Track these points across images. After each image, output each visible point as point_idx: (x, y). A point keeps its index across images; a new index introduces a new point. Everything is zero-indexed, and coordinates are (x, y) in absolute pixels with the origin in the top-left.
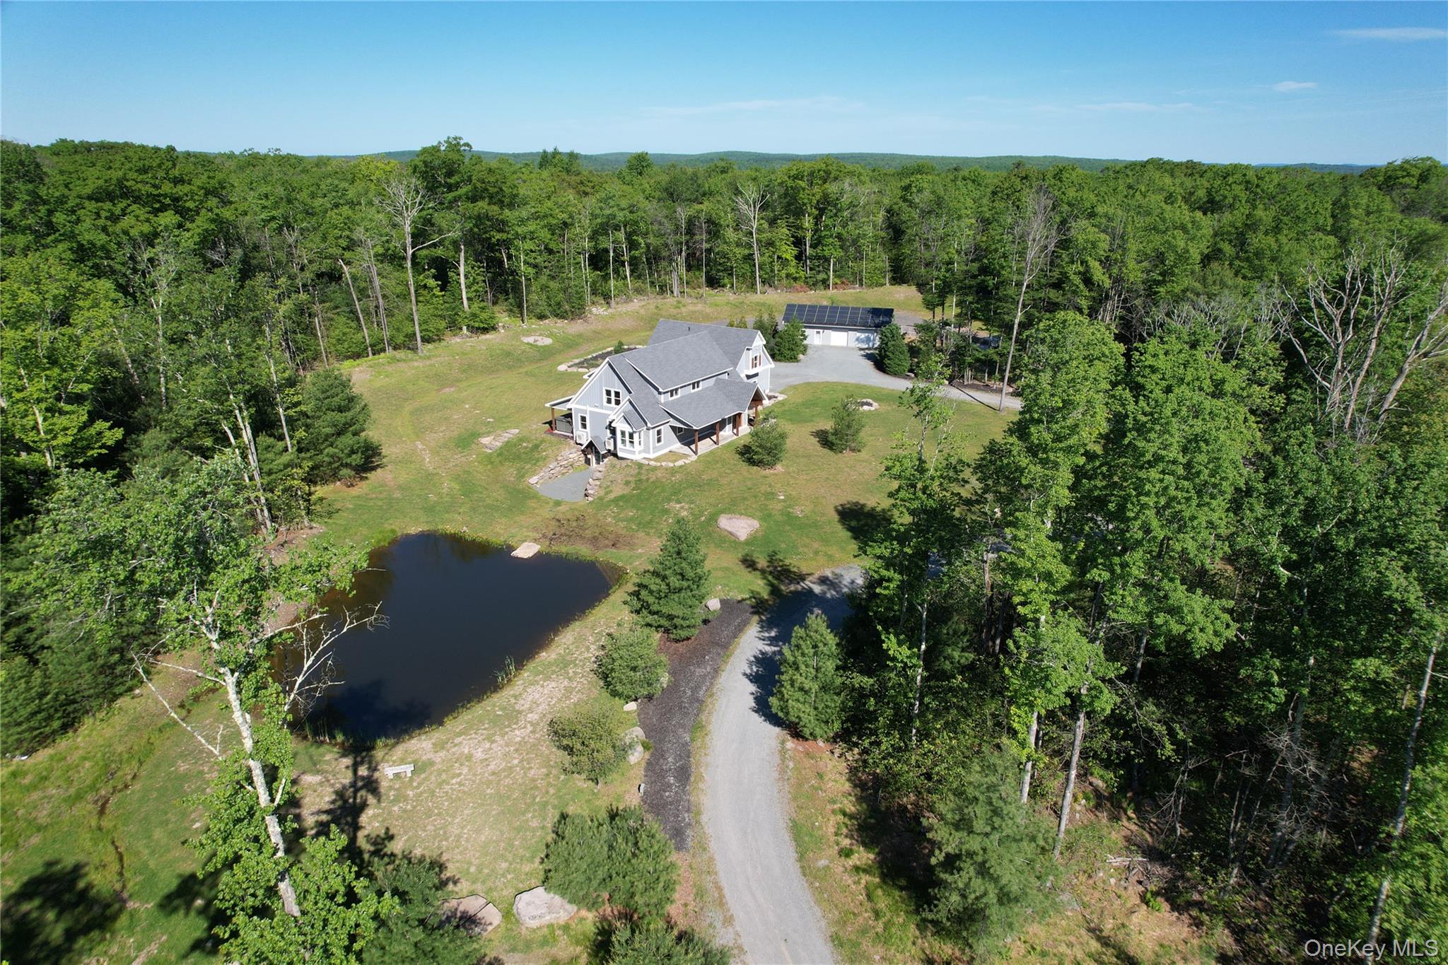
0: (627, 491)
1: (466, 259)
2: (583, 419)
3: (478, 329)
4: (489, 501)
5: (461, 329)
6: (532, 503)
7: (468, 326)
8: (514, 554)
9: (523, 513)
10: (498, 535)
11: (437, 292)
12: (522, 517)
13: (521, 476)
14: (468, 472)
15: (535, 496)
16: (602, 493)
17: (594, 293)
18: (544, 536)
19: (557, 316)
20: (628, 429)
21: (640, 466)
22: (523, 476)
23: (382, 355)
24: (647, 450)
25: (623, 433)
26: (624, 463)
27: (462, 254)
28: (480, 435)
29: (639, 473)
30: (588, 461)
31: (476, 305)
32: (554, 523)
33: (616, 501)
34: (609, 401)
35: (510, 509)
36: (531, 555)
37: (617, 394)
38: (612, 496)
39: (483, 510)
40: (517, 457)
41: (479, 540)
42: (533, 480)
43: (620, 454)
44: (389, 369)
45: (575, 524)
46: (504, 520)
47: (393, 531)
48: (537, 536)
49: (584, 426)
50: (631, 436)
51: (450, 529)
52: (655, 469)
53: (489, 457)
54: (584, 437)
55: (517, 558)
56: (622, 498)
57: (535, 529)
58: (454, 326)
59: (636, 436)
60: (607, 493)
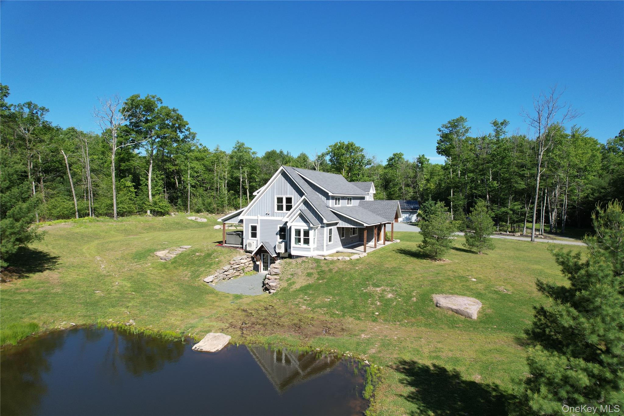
0: (311, 281)
1: (153, 170)
2: (254, 228)
3: (158, 212)
4: (162, 296)
5: (146, 212)
6: (210, 297)
7: (151, 211)
8: (196, 347)
9: (201, 305)
10: (172, 326)
11: (132, 189)
12: (201, 309)
13: (196, 275)
14: (143, 275)
15: (212, 292)
16: (285, 285)
17: (229, 204)
18: (232, 325)
19: (208, 211)
20: (303, 226)
21: (317, 261)
22: (198, 276)
23: (86, 218)
24: (320, 247)
25: (298, 232)
26: (299, 260)
27: (151, 166)
28: (156, 250)
29: (318, 266)
30: (256, 268)
31: (157, 197)
32: (239, 313)
33: (304, 290)
34: (280, 208)
35: (186, 303)
36: (220, 347)
37: (289, 200)
38: (297, 286)
39: (156, 304)
40: (193, 263)
41: (148, 332)
42: (209, 279)
43: (293, 253)
44: (89, 225)
45: (265, 313)
46: (180, 312)
47: (34, 326)
48: (225, 325)
49: (254, 235)
50: (306, 233)
51: (112, 322)
52: (332, 262)
53: (164, 266)
54: (253, 245)
55: (201, 352)
56: (308, 287)
57: (219, 319)
58: (142, 211)
59: (311, 233)
60: (290, 285)
